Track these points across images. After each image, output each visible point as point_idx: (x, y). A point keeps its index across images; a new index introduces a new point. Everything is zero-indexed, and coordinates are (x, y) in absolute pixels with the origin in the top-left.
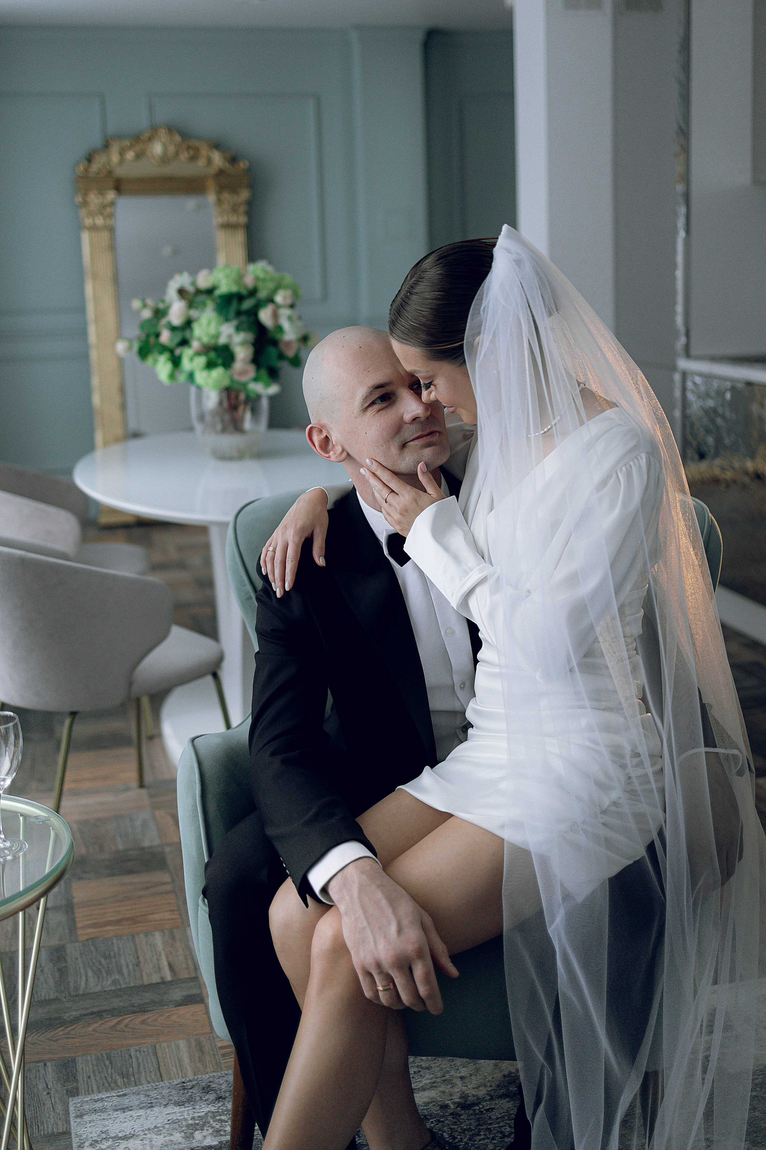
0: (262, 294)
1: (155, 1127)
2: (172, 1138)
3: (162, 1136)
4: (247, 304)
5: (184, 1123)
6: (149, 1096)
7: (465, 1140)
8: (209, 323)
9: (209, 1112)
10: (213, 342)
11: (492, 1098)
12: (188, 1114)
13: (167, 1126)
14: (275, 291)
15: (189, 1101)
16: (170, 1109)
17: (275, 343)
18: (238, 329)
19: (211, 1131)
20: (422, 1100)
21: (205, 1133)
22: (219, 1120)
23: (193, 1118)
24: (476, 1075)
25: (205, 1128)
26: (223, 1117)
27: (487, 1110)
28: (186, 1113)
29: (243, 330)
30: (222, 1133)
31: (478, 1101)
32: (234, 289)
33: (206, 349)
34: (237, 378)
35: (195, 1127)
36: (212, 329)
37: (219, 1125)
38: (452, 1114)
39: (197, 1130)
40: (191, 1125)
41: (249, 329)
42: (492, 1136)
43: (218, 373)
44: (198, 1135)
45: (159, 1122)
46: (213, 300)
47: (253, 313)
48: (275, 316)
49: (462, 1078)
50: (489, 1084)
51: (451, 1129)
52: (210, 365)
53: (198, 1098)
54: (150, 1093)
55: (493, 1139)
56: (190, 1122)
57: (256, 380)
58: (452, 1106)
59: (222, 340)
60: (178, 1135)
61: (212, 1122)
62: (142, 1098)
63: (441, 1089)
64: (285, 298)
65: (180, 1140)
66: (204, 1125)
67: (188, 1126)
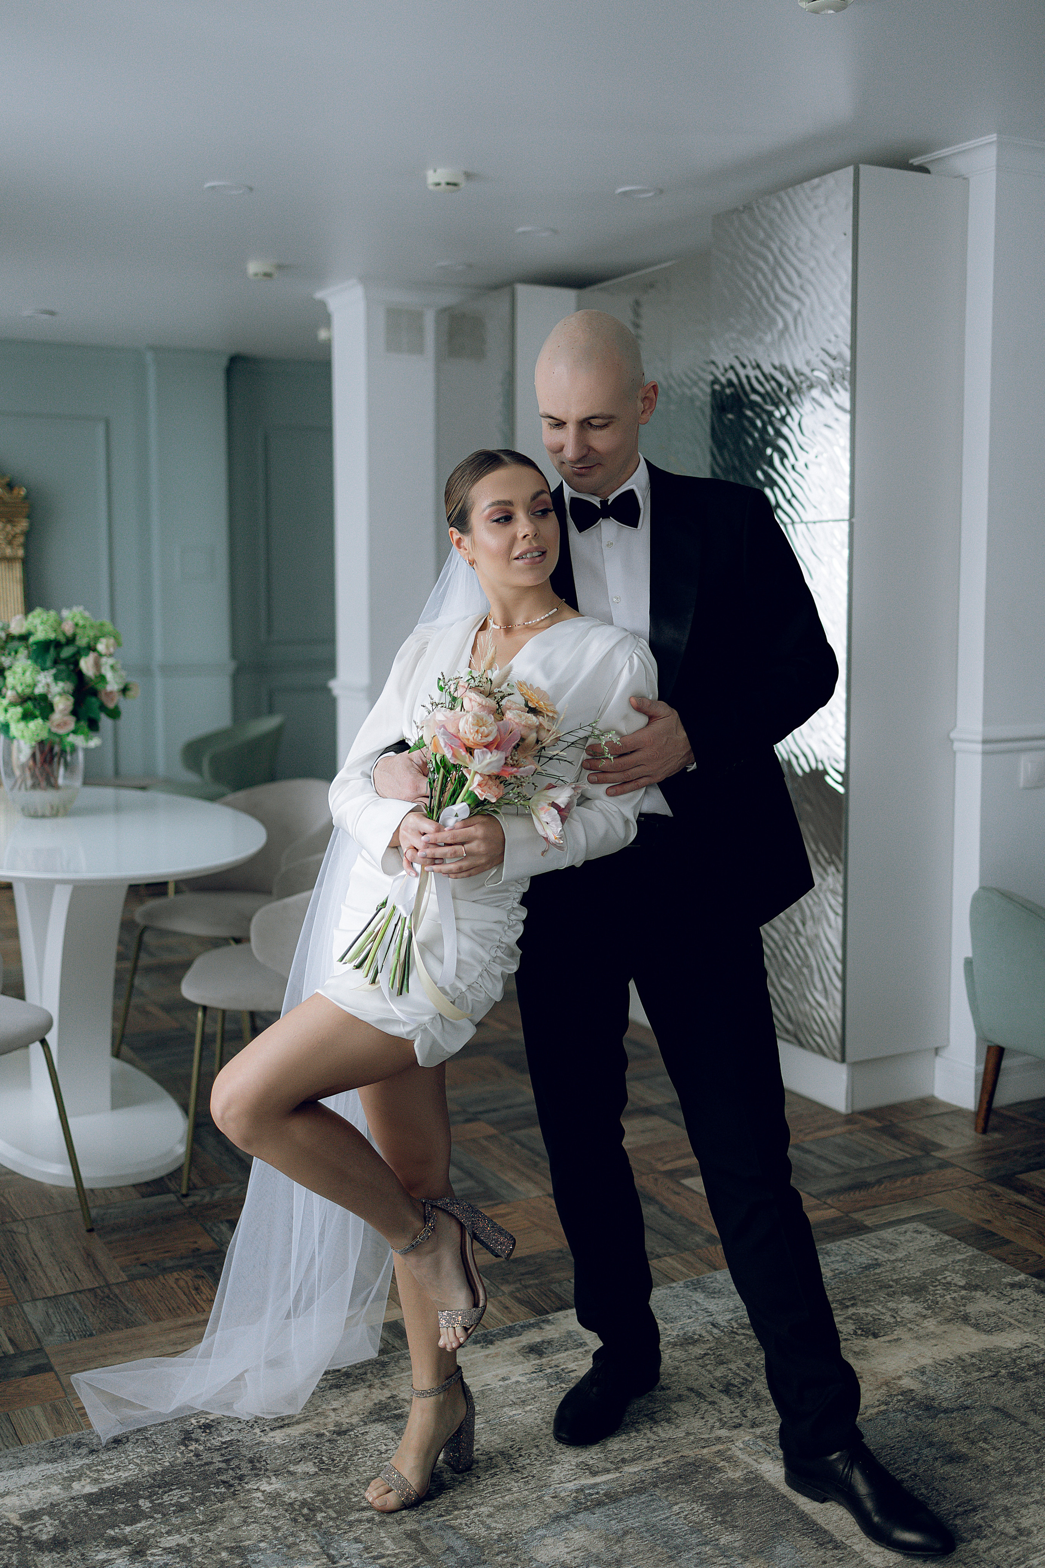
0: (82, 642)
1: (30, 1483)
2: (49, 1491)
3: (39, 1490)
4: (66, 652)
5: (59, 1477)
6: (17, 1457)
7: (345, 1461)
8: (24, 673)
9: (84, 1464)
10: (28, 691)
11: (365, 1424)
12: (63, 1469)
13: (42, 1482)
14: (96, 639)
15: (60, 1457)
16: (43, 1466)
17: (95, 693)
18: (56, 678)
19: (88, 1480)
20: (298, 1432)
21: (83, 1483)
22: (96, 1470)
23: (68, 1472)
24: (347, 1406)
25: (82, 1479)
26: (99, 1468)
27: (362, 1434)
28: (60, 1468)
29: (62, 680)
30: (100, 1481)
31: (352, 1427)
32: (52, 636)
33: (23, 699)
34: (54, 730)
35: (72, 1479)
36: (28, 679)
37: (97, 1474)
38: (329, 1440)
39: (74, 1481)
40: (68, 1477)
41: (68, 679)
42: (369, 1454)
43: (36, 725)
44: (76, 1486)
45: (33, 1478)
46: (27, 647)
47: (74, 661)
48: (97, 665)
49: (334, 1410)
50: (361, 1412)
51: (330, 1453)
52: (27, 716)
53: (70, 1454)
54: (19, 1455)
55: (371, 1456)
56: (66, 1475)
57: (74, 732)
58: (327, 1434)
59: (39, 690)
60: (55, 1487)
61: (88, 1472)
62: (11, 1460)
63: (315, 1421)
64: (107, 647)
65: (58, 1491)
66: (81, 1476)
67: (64, 1479)
